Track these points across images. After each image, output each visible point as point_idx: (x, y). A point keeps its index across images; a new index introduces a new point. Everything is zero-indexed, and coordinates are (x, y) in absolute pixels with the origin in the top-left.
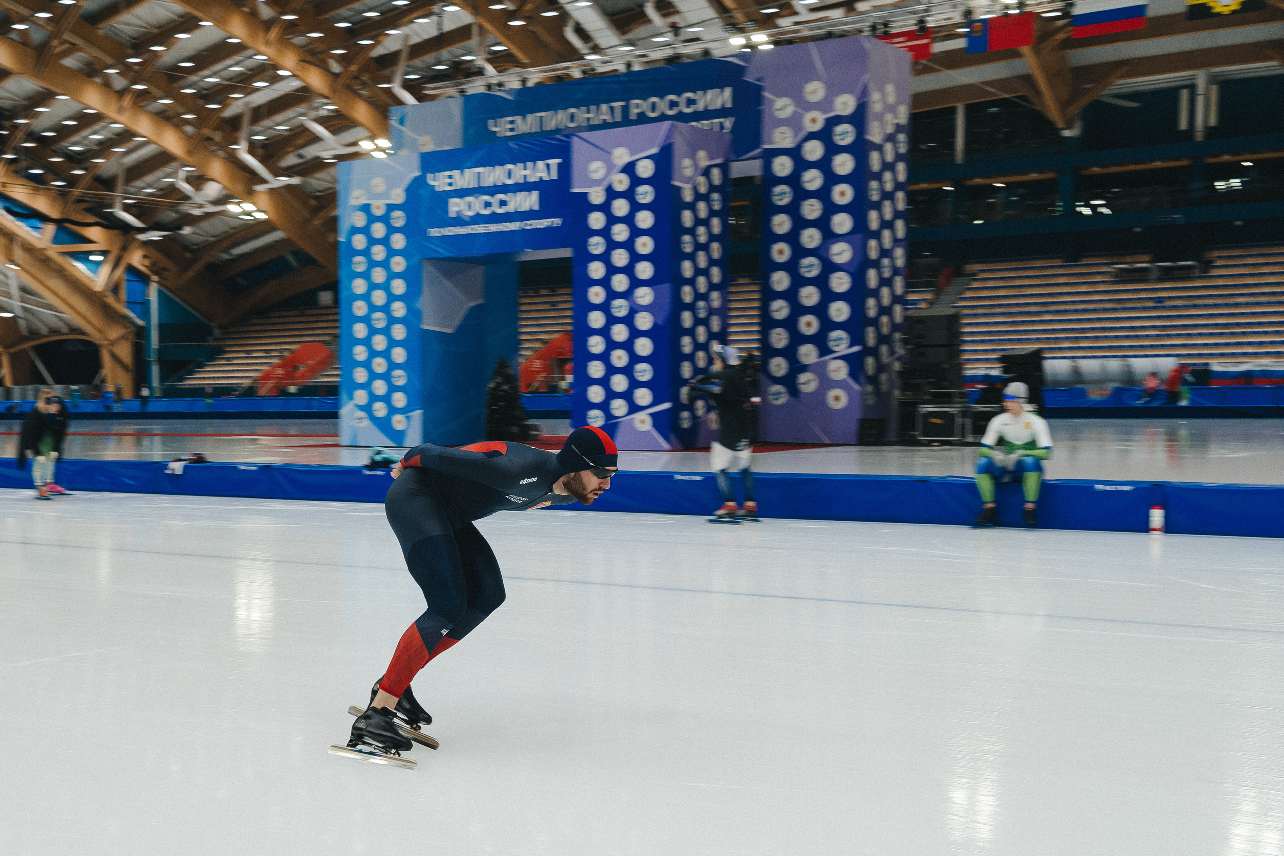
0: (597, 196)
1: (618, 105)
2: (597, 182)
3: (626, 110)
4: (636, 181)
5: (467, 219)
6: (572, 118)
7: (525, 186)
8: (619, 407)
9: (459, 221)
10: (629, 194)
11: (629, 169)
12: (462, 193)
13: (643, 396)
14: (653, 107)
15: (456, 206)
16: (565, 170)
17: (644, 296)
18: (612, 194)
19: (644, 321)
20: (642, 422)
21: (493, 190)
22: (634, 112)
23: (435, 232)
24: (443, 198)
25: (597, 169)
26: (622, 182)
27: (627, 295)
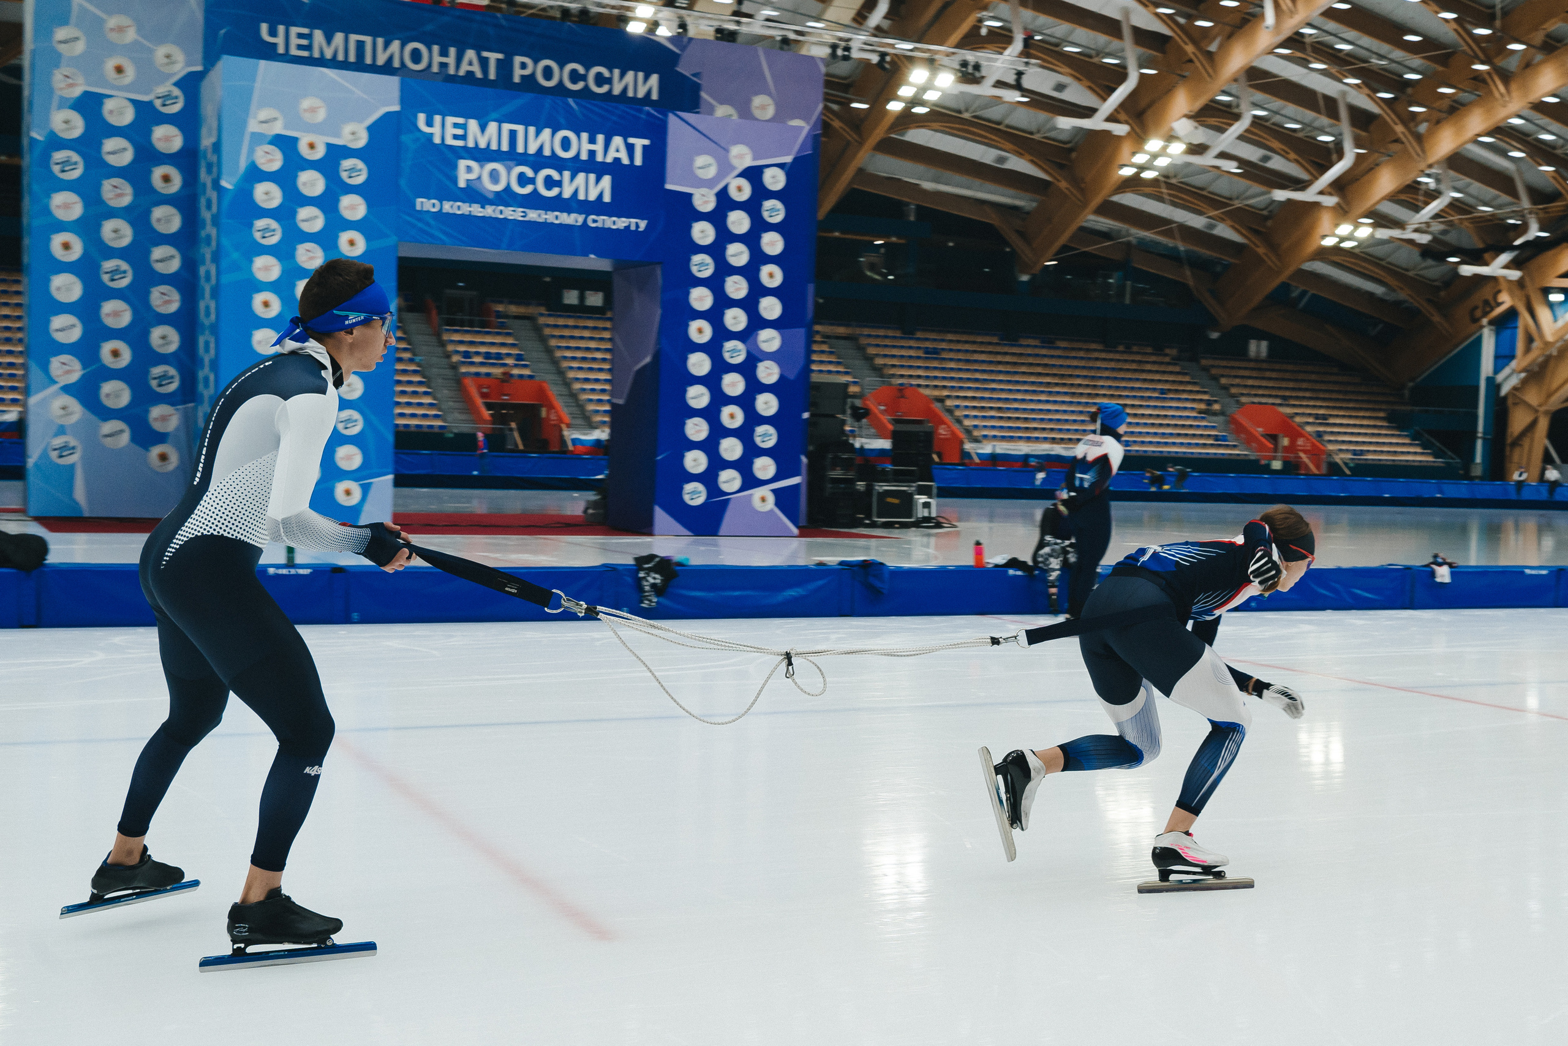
0: (704, 201)
1: (493, 57)
2: (708, 183)
3: (505, 67)
4: (761, 193)
5: (491, 196)
6: (416, 56)
7: (592, 166)
8: (729, 480)
9: (472, 194)
10: (752, 207)
11: (753, 174)
12: (482, 155)
13: (764, 467)
14: (548, 73)
15: (466, 172)
16: (656, 155)
17: (769, 340)
18: (725, 202)
19: (769, 373)
20: (763, 499)
21: (538, 161)
22: (518, 74)
23: (426, 204)
24: (448, 156)
25: (705, 165)
26: (742, 190)
27: (744, 336)
